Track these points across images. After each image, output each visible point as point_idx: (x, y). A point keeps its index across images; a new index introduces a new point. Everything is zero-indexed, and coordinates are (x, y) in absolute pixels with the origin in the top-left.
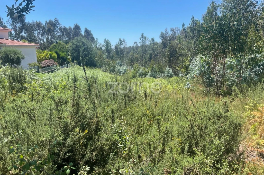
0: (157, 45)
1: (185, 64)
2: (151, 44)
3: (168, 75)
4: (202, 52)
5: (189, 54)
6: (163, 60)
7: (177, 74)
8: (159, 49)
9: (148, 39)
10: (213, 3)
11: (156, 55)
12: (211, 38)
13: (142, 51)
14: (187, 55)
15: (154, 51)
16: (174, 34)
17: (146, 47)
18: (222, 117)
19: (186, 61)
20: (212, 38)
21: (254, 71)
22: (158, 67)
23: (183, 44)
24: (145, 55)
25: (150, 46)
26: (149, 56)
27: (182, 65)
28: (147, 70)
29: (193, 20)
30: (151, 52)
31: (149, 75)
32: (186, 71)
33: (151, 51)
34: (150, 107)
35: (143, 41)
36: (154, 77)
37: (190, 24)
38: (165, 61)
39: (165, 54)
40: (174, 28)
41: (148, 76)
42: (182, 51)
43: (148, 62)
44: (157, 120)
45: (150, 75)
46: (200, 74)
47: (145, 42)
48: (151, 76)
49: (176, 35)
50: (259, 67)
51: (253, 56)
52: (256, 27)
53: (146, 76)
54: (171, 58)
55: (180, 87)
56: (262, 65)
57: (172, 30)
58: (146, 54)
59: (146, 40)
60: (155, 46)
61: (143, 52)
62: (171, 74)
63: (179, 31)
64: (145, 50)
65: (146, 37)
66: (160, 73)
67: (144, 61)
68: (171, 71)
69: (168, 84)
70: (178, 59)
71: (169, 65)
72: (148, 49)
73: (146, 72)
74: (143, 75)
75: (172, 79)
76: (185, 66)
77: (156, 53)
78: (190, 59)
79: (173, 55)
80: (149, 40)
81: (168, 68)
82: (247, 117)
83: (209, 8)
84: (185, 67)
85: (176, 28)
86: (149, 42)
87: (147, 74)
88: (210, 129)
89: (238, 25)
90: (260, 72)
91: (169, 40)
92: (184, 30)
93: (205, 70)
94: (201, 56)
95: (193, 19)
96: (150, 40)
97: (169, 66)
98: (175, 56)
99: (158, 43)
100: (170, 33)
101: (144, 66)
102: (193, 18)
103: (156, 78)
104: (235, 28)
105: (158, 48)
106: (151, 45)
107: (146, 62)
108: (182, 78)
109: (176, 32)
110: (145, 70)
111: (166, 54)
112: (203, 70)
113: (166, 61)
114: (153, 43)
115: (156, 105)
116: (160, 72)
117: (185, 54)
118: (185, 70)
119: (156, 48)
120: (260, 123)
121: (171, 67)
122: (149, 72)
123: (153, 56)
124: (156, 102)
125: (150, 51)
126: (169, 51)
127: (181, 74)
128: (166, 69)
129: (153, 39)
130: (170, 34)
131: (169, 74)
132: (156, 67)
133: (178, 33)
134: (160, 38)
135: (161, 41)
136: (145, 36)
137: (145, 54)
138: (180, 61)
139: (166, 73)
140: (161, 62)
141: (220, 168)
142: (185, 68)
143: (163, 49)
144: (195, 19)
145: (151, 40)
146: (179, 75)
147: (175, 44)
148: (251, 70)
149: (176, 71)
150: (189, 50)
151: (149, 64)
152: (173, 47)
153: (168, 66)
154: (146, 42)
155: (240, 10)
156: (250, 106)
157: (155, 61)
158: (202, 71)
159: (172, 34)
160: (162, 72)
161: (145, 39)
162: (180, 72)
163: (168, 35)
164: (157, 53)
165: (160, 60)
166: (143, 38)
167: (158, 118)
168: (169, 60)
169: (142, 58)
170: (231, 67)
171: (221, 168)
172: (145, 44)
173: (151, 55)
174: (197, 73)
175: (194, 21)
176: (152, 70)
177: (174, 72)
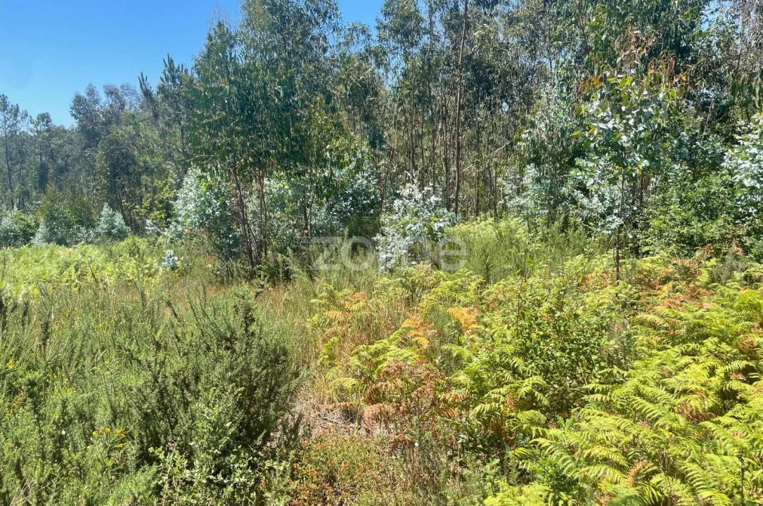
0: (61, 137)
1: (160, 196)
2: (37, 131)
3: (109, 234)
4: (199, 163)
5: (170, 166)
6: (90, 187)
7: (139, 230)
8: (72, 150)
9: (26, 115)
10: (220, 25)
11: (61, 170)
12: (221, 123)
13: (4, 155)
14: (164, 170)
15: (52, 156)
16: (119, 105)
17: (23, 141)
18: (236, 339)
19: (162, 189)
20: (223, 122)
21: (336, 211)
22: (71, 207)
23: (146, 135)
24: (22, 168)
25: (35, 140)
26: (34, 173)
27: (153, 200)
28: (30, 219)
29: (171, 69)
30: (44, 159)
31: (39, 236)
32: (166, 218)
33: (41, 155)
34: (20, 347)
35: (6, 122)
36: (61, 242)
37: (162, 80)
38: (97, 190)
39: (92, 167)
40: (118, 86)
41: (37, 240)
42: (148, 159)
43: (34, 194)
44: (27, 385)
45: (45, 237)
46: (201, 225)
47: (14, 125)
48: (49, 241)
49: (127, 107)
50: (346, 200)
51: (326, 174)
52: (328, 102)
53: (28, 240)
54: (115, 177)
55: (147, 268)
56: (352, 195)
57: (111, 92)
58: (24, 165)
59: (19, 118)
60: (56, 141)
61: (11, 159)
62: (119, 231)
63: (134, 98)
64: (20, 152)
65: (17, 110)
66: (83, 229)
67: (17, 189)
68: (119, 219)
69: (107, 261)
70: (139, 184)
71: (112, 200)
72: (27, 147)
73: (29, 226)
74: (16, 238)
75: (123, 244)
76: (161, 202)
77: (60, 161)
78: (173, 182)
79: (123, 169)
80: (28, 118)
81: (106, 210)
82: (315, 326)
83: (210, 38)
84: (161, 206)
85: (122, 87)
86: (32, 126)
87: (33, 234)
88: (207, 378)
89: (287, 95)
90: (350, 211)
91: (105, 124)
92: (147, 93)
93: (214, 212)
94: (199, 171)
95: (170, 65)
96: (35, 118)
97: (111, 205)
98: (129, 174)
99: (65, 131)
100: (105, 101)
101: (21, 206)
102: (171, 62)
103: (67, 245)
104: (279, 100)
105: (67, 148)
106: (41, 136)
107: (26, 194)
108: (157, 239)
109: (125, 98)
110: (22, 219)
111: (98, 165)
112: (209, 211)
113: (99, 187)
114: (48, 131)
115: (46, 335)
116: (83, 226)
117: (157, 167)
118: (163, 216)
119: (61, 146)
120: (344, 336)
121: (115, 205)
122: (38, 226)
123: (51, 171)
124: (46, 326)
125: (37, 154)
126: (108, 156)
127: (151, 226)
128: (103, 213)
129: (45, 118)
130: (107, 105)
131: (113, 228)
132: (64, 209)
133: (133, 103)
134: (73, 115)
135: (76, 125)
136: (15, 104)
137: (18, 167)
138: (146, 189)
139: (102, 226)
140: (85, 191)
141: (222, 481)
142: (162, 208)
143: (84, 149)
144: (176, 66)
145: (38, 119)
146: (145, 230)
147: (122, 136)
148: (330, 208)
149: (137, 218)
150: (169, 156)
151: (38, 198)
152: (118, 144)
153: (106, 204)
154: (18, 125)
155: (289, 53)
156: (321, 298)
157: (61, 188)
158: (208, 217)
159: (111, 106)
160: (90, 224)
161: (16, 115)
162: (148, 222)
163: (97, 107)
164: (66, 162)
165: (80, 184)
166: (4, 110)
167: (29, 380)
168: (108, 187)
169: (10, 178)
170: (280, 202)
171: (225, 481)
172: (15, 132)
173: (43, 169)
174: (192, 223)
175: (172, 72)
176: (51, 218)
177: (129, 221)
